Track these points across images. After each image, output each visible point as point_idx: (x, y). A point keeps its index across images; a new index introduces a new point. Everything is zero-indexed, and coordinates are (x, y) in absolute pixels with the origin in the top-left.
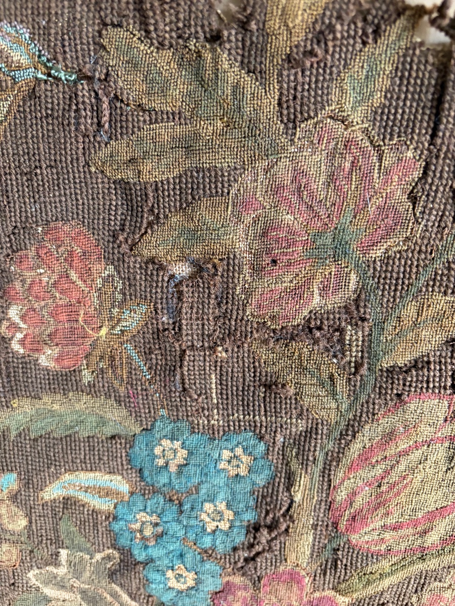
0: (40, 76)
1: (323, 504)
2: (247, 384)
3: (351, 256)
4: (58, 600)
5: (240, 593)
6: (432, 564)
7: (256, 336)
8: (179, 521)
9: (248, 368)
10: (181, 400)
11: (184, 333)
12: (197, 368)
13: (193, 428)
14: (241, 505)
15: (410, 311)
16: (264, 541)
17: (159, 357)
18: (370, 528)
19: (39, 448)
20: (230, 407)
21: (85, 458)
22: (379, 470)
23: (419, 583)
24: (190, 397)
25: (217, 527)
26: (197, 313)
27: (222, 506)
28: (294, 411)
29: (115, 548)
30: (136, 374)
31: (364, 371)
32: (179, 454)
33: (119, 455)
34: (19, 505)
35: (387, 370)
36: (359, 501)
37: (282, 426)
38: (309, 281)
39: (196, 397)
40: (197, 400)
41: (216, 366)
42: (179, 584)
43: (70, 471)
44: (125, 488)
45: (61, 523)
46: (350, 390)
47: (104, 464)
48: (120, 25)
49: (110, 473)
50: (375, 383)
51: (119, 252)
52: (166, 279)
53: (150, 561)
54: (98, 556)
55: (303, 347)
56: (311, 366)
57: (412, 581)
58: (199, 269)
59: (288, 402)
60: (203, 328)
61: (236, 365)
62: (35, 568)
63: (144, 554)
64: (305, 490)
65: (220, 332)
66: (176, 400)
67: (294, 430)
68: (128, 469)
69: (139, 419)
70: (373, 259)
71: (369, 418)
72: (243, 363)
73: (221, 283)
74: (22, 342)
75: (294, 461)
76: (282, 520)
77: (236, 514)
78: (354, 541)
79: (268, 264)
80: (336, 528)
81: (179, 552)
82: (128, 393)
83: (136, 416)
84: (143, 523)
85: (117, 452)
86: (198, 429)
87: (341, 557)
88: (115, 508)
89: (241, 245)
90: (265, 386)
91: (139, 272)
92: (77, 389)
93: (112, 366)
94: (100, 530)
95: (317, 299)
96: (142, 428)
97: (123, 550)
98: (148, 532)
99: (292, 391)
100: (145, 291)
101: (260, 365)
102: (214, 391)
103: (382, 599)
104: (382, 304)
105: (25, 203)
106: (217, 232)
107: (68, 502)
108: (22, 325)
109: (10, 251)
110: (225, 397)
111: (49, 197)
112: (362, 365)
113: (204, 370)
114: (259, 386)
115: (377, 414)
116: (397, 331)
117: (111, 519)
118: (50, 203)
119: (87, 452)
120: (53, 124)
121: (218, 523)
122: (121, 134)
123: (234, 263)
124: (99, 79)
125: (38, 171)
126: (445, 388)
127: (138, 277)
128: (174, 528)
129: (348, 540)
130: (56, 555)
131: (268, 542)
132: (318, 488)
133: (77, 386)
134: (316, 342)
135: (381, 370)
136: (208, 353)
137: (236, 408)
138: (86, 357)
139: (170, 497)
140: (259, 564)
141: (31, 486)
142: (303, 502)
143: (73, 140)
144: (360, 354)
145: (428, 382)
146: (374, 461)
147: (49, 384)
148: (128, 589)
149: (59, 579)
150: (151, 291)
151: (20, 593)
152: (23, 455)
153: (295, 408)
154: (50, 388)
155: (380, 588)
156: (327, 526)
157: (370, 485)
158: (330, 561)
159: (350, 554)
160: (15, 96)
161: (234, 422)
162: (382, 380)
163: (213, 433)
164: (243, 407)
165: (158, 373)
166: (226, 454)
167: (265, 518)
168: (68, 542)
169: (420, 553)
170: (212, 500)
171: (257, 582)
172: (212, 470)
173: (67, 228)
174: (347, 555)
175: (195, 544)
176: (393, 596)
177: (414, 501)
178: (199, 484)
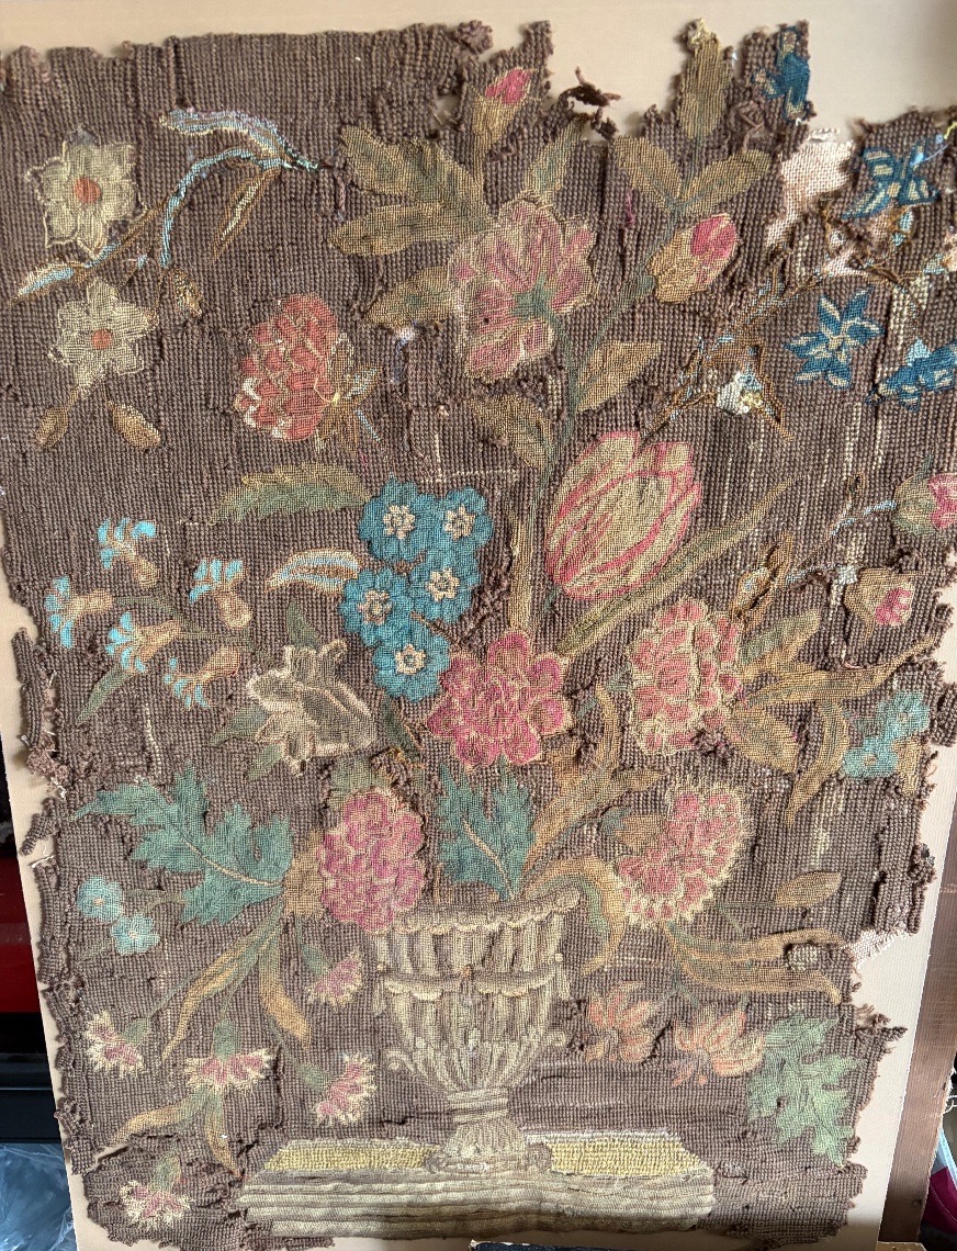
0: (287, 165)
1: (539, 556)
2: (467, 442)
3: (547, 312)
4: (278, 713)
5: (467, 670)
6: (637, 606)
7: (474, 391)
8: (407, 594)
9: (467, 425)
10: (409, 460)
11: (411, 393)
12: (422, 429)
13: (420, 488)
14: (466, 570)
15: (597, 357)
16: (488, 602)
17: (387, 421)
18: (580, 574)
19: (267, 530)
20: (452, 465)
21: (315, 535)
22: (584, 513)
23: (629, 631)
24: (417, 456)
25: (444, 595)
26: (421, 374)
27: (448, 574)
28: (509, 462)
29: (343, 636)
30: (366, 438)
31: (564, 416)
32: (407, 521)
33: (349, 527)
34: (244, 596)
35: (583, 414)
36: (570, 547)
37: (499, 479)
38: (515, 336)
39: (422, 456)
40: (422, 459)
41: (439, 426)
42: (407, 669)
43: (299, 550)
44: (354, 565)
45: (289, 612)
46: (554, 436)
47: (333, 539)
48: (356, 124)
49: (339, 548)
50: (574, 427)
51: (352, 320)
52: (394, 342)
53: (379, 643)
54: (325, 649)
55: (514, 401)
56: (521, 417)
57: (623, 628)
58: (422, 329)
59: (503, 452)
60: (427, 388)
61: (457, 423)
62: (256, 674)
63: (373, 637)
64: (522, 543)
65: (442, 392)
66: (404, 460)
67: (509, 481)
68: (357, 543)
69: (369, 485)
70: (564, 315)
71: (571, 461)
72: (463, 421)
73: (442, 343)
74: (255, 416)
75: (511, 513)
76: (503, 578)
77: (462, 579)
78: (568, 590)
79: (481, 323)
80: (552, 581)
81: (407, 629)
82: (359, 457)
83: (367, 482)
84: (372, 602)
85: (346, 524)
86: (425, 489)
87: (557, 610)
88: (344, 587)
89: (459, 308)
90: (483, 442)
91: (369, 337)
92: (309, 459)
93: (345, 433)
94: (329, 615)
95: (522, 353)
96: (371, 496)
97: (352, 636)
98: (377, 611)
99: (506, 441)
100: (375, 355)
101: (478, 422)
102: (438, 451)
103: (598, 654)
104: (574, 354)
105: (266, 278)
106: (437, 296)
107: (295, 590)
108: (257, 398)
109: (249, 324)
110: (447, 456)
111: (290, 272)
112: (562, 411)
113: (429, 430)
114: (478, 443)
115: (578, 456)
116: (588, 376)
117: (340, 601)
118: (290, 277)
119: (317, 527)
120: (296, 206)
121: (445, 592)
122: (356, 214)
123: (453, 323)
124: (339, 168)
125: (281, 248)
126: (631, 426)
127: (369, 342)
128: (404, 602)
129: (563, 590)
130: (280, 655)
131: (492, 604)
132: (534, 540)
133: (309, 455)
134: (524, 393)
135: (578, 415)
136: (431, 413)
137: (458, 466)
138: (318, 426)
139: (398, 569)
140: (484, 631)
141: (257, 573)
142: (521, 557)
143: (314, 220)
144: (560, 401)
145: (616, 420)
146: (579, 503)
147: (282, 456)
148: (355, 685)
149: (281, 684)
150: (380, 354)
151: (238, 707)
152: (249, 539)
153: (510, 459)
154: (282, 461)
155: (595, 640)
156: (544, 580)
157: (577, 528)
158: (548, 617)
159: (565, 605)
160: (263, 182)
161: (456, 479)
162: (580, 423)
163: (438, 493)
164: (464, 463)
165: (387, 435)
166: (451, 515)
167: (488, 579)
168: (293, 636)
169: (626, 594)
170: (438, 568)
171: (482, 654)
172: (438, 533)
173: (305, 299)
174: (563, 606)
175: (423, 617)
176: (607, 649)
177: (615, 540)
178: (426, 551)
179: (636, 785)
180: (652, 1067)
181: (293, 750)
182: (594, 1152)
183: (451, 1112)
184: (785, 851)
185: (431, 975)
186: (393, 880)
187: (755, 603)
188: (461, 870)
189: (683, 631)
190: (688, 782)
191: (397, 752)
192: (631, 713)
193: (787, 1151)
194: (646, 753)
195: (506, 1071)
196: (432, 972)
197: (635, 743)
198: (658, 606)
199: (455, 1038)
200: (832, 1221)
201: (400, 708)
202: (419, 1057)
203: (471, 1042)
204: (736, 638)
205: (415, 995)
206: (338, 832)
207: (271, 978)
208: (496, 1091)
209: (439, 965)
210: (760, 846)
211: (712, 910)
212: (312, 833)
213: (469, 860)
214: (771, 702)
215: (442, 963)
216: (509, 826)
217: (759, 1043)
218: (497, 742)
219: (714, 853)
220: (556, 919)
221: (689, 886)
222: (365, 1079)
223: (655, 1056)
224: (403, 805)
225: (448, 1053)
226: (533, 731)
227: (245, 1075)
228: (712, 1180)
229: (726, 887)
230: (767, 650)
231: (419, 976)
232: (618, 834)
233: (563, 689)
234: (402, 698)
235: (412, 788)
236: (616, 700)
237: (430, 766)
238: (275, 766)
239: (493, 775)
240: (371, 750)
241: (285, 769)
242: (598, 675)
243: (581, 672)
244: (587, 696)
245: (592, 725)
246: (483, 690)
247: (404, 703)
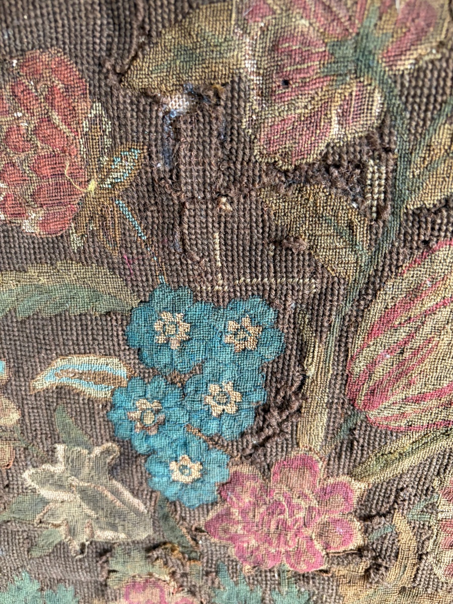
1: (339, 378)
2: (254, 242)
3: (375, 69)
4: (56, 501)
5: (248, 483)
7: (265, 179)
8: (182, 406)
9: (256, 222)
10: (182, 263)
11: (183, 181)
12: (198, 226)
13: (196, 296)
14: (249, 385)
15: (442, 136)
16: (274, 423)
17: (156, 215)
18: (390, 402)
19: (28, 331)
20: (236, 270)
21: (77, 340)
22: (402, 334)
23: (442, 464)
24: (192, 259)
25: (224, 410)
26: (197, 156)
27: (228, 388)
28: (308, 269)
29: (114, 440)
30: (130, 235)
31: (387, 215)
32: (181, 329)
33: (115, 334)
34: (10, 396)
35: (413, 213)
36: (379, 372)
37: (293, 288)
38: (326, 105)
39: (198, 259)
40: (199, 262)
41: (219, 223)
42: (183, 476)
43: (62, 355)
44: (122, 372)
45: (56, 415)
46: (371, 239)
47: (99, 344)
49: (106, 355)
50: (400, 230)
51: (106, 85)
52: (161, 115)
53: (152, 452)
54: (97, 451)
55: (319, 192)
56: (328, 214)
57: (435, 460)
58: (197, 96)
59: (301, 258)
60: (204, 175)
61: (243, 220)
62: (30, 467)
63: (145, 445)
64: (319, 363)
65: (224, 180)
66: (176, 264)
67: (307, 292)
68: (125, 349)
69: (136, 289)
70: (401, 72)
71: (392, 272)
72: (250, 217)
73: (224, 116)
75: (307, 328)
76: (294, 399)
77: (243, 394)
78: (372, 418)
79: (279, 86)
80: (353, 405)
81: (182, 441)
82: (123, 258)
83: (133, 285)
84: (143, 411)
85: (112, 329)
86: (202, 296)
87: (357, 437)
88: (113, 395)
89: (248, 65)
90: (275, 243)
91: (130, 109)
92: (65, 257)
93: (105, 228)
94: (98, 420)
95: (335, 129)
96: (139, 301)
97: (123, 442)
98: (148, 421)
99: (305, 244)
100: (138, 132)
101: (269, 218)
102: (218, 253)
103: (401, 483)
104: (409, 130)
106: (218, 48)
107: (61, 392)
108: (1, 184)
110: (230, 259)
111: (24, 20)
112: (385, 208)
113: (207, 227)
114: (268, 244)
115: (402, 266)
116: (426, 163)
117: (108, 408)
118: (25, 27)
119: (80, 332)
121: (224, 407)
123: (239, 88)
127: (129, 115)
128: (178, 414)
129: (366, 417)
130: (53, 451)
131: (279, 425)
132: (334, 359)
133: (65, 253)
134: (333, 183)
135: (407, 214)
136: (210, 206)
137: (242, 271)
138: (74, 219)
139: (171, 380)
140: (269, 450)
141: (21, 375)
142: (317, 377)
144: (382, 196)
146: (397, 323)
147: (35, 253)
148: (130, 485)
149: (56, 477)
150: (144, 131)
151: (16, 495)
152: (10, 340)
153: (309, 266)
154: (35, 259)
155: (399, 470)
156: (343, 404)
157: (391, 352)
158: (345, 442)
159: (367, 433)
161: (240, 287)
162: (407, 225)
163: (218, 301)
164: (250, 269)
165: (155, 233)
166: (232, 325)
167: (275, 397)
168: (64, 436)
169: (445, 427)
170: (217, 382)
171: (266, 470)
172: (217, 345)
173: (45, 57)
174: (365, 434)
175: (200, 431)
176: (412, 479)
177: (439, 368)
178: (203, 362)
179: (426, 603)
191: (173, 550)
192: (432, 541)
194: (443, 580)
197: (432, 570)
201: (176, 511)
218: (279, 552)
224: (181, 589)
226: (318, 546)
233: (356, 512)
234: (177, 502)
235: (189, 580)
236: (415, 530)
237: (207, 562)
238: (56, 546)
239: (273, 579)
240: (148, 542)
241: (66, 550)
242: (398, 504)
243: (379, 499)
244: (383, 523)
245: (384, 549)
246: (265, 504)
247: (180, 506)
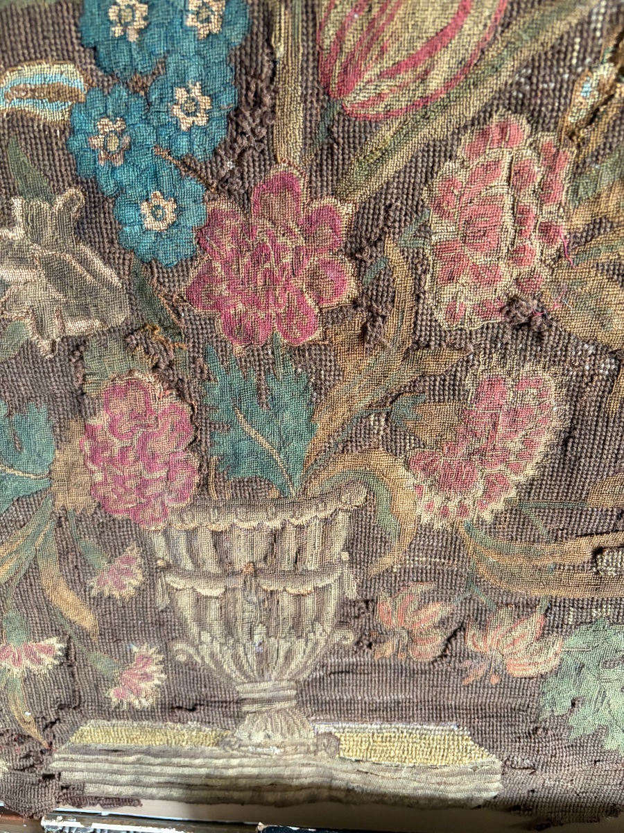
1: (311, 58)
4: (17, 283)
5: (228, 223)
8: (147, 121)
14: (218, 84)
16: (248, 129)
18: (365, 80)
21: (27, 40)
23: (427, 165)
25: (193, 122)
27: (196, 92)
29: (77, 183)
32: (138, 15)
33: (67, 27)
36: (351, 39)
42: (157, 223)
43: (11, 66)
44: (79, 83)
45: (10, 151)
47: (50, 45)
49: (59, 60)
53: (121, 189)
54: (59, 202)
57: (420, 160)
63: (112, 182)
64: (288, 39)
68: (79, 50)
76: (265, 92)
77: (214, 98)
78: (349, 105)
80: (328, 95)
81: (151, 171)
84: (107, 135)
85: (64, 22)
87: (336, 136)
88: (71, 113)
94: (56, 154)
97: (87, 182)
103: (389, 197)
107: (14, 120)
117: (67, 134)
119: (28, 30)
121: (195, 118)
128: (144, 132)
129: (343, 108)
130: (9, 209)
131: (253, 131)
132: (303, 33)
139: (133, 87)
140: (246, 170)
142: (287, 60)
148: (99, 248)
149: (16, 247)
155: (384, 178)
156: (318, 94)
157: (360, 11)
158: (325, 147)
159: (346, 128)
166: (193, 2)
167: (246, 95)
168: (19, 184)
169: (424, 107)
170: (183, 83)
172: (179, 29)
174: (343, 131)
175: (169, 154)
176: (400, 192)
177: (410, 27)
178: (165, 57)
179: (432, 367)
180: (442, 666)
181: (40, 328)
182: (382, 742)
183: (240, 702)
184: (604, 444)
185: (212, 571)
186: (164, 474)
187: (594, 116)
188: (236, 465)
189: (497, 163)
190: (494, 363)
191: (154, 329)
192: (429, 276)
193: (576, 747)
194: (445, 327)
195: (293, 666)
196: (212, 567)
197: (432, 314)
198: (465, 127)
199: (240, 634)
200: (615, 805)
201: (152, 273)
202: (205, 650)
203: (257, 638)
204: (565, 170)
205: (198, 590)
206: (100, 421)
207: (51, 573)
208: (284, 684)
209: (220, 562)
210: (574, 438)
211: (515, 509)
212: (73, 423)
213: (245, 453)
214: (603, 258)
215: (223, 559)
216: (287, 415)
217: (557, 647)
218: (269, 316)
219: (521, 446)
220: (341, 516)
221: (490, 483)
222: (154, 668)
223: (446, 656)
224: (168, 392)
225: (234, 647)
226: (310, 302)
227: (40, 661)
228: (501, 771)
229: (532, 485)
230: (604, 186)
231: (199, 572)
232: (410, 425)
233: (346, 247)
234: (153, 262)
235: (176, 373)
236: (410, 260)
237: (194, 346)
238: (23, 347)
239: (266, 357)
240: (125, 328)
241: (34, 350)
242: (388, 227)
243: (368, 224)
244: (374, 255)
245: (380, 294)
246: (249, 250)
247: (157, 268)
